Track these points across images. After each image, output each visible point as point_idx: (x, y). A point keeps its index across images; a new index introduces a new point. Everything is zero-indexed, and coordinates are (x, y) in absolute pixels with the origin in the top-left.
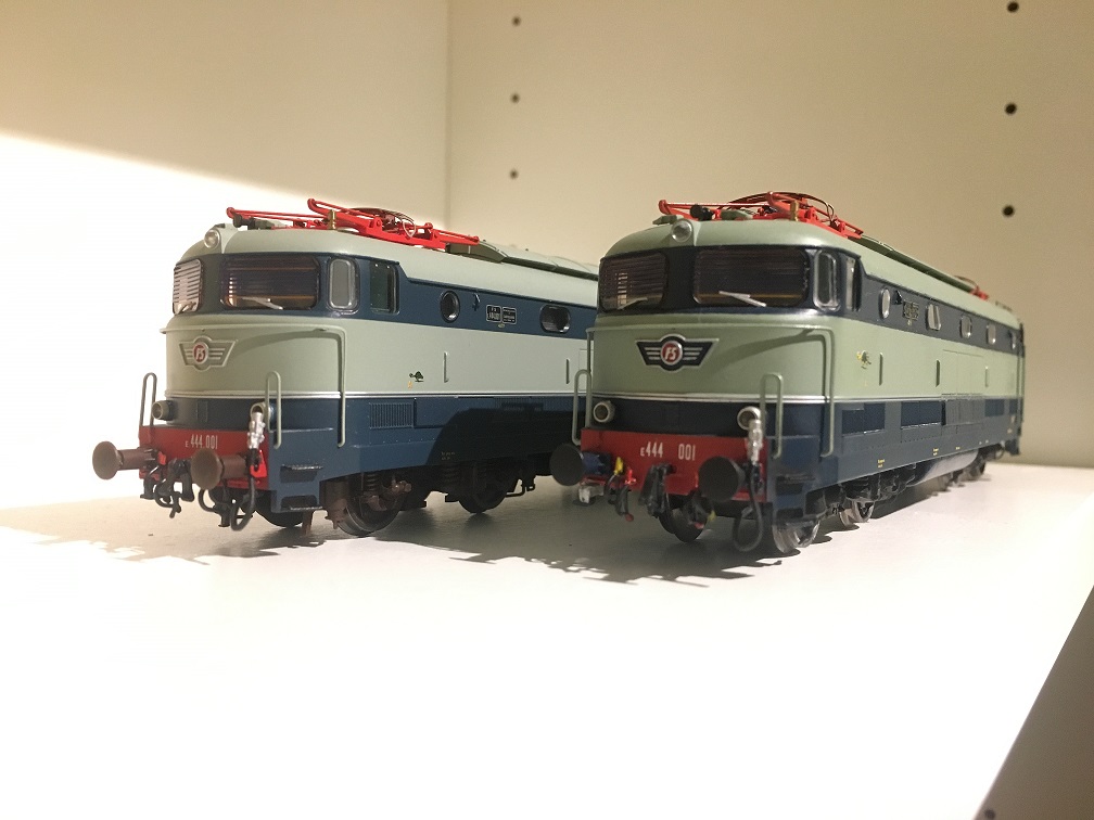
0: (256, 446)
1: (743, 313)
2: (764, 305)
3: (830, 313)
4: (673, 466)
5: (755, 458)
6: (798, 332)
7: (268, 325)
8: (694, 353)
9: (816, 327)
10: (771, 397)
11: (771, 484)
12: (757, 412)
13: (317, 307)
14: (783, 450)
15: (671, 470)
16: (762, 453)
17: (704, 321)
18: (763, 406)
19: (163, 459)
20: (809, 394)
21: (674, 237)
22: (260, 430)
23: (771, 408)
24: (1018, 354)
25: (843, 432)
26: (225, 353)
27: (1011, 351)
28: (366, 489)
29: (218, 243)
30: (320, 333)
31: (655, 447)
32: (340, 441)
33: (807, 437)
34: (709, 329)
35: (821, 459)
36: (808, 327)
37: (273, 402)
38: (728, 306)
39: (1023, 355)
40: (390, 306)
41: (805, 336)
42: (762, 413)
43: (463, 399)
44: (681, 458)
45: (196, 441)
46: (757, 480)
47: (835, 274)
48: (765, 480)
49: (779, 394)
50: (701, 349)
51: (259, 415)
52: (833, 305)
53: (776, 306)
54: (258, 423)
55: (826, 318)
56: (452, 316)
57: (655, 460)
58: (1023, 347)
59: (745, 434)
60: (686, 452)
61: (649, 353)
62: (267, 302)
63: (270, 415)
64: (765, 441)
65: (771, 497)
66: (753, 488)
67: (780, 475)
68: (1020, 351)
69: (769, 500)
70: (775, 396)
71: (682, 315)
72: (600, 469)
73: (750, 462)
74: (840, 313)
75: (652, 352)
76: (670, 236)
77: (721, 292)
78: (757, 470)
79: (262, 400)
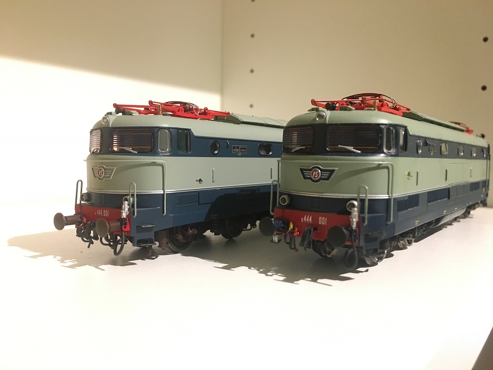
0: (125, 217)
1: (350, 156)
2: (360, 152)
3: (392, 156)
4: (316, 227)
5: (354, 226)
6: (376, 165)
7: (130, 160)
8: (326, 174)
9: (384, 163)
10: (362, 196)
11: (362, 238)
12: (356, 203)
13: (153, 152)
14: (368, 222)
15: (315, 229)
16: (357, 223)
17: (331, 160)
18: (358, 200)
19: (85, 220)
20: (381, 194)
21: (317, 119)
22: (127, 209)
23: (362, 201)
24: (487, 159)
25: (398, 211)
26: (111, 173)
27: (483, 158)
28: (177, 233)
29: (108, 122)
30: (154, 164)
31: (308, 218)
32: (163, 213)
33: (380, 214)
34: (333, 163)
35: (386, 225)
36: (381, 163)
37: (133, 195)
38: (342, 152)
39: (490, 159)
40: (187, 149)
41: (379, 167)
42: (358, 203)
43: (222, 190)
44: (320, 223)
45: (99, 212)
46: (355, 236)
47: (394, 136)
48: (359, 236)
49: (366, 194)
50: (329, 173)
51: (126, 202)
52: (393, 151)
53: (366, 152)
54: (126, 206)
55: (390, 158)
56: (216, 152)
57: (308, 224)
58: (489, 156)
59: (350, 213)
60: (322, 221)
61: (305, 174)
62: (130, 149)
63: (131, 202)
64: (359, 217)
65: (362, 243)
66: (353, 240)
67: (366, 233)
68: (488, 158)
69: (361, 245)
70: (364, 195)
71: (321, 156)
72: (283, 227)
73: (352, 228)
74: (396, 155)
75: (307, 173)
76: (315, 118)
77: (339, 146)
78: (355, 231)
79: (128, 195)
